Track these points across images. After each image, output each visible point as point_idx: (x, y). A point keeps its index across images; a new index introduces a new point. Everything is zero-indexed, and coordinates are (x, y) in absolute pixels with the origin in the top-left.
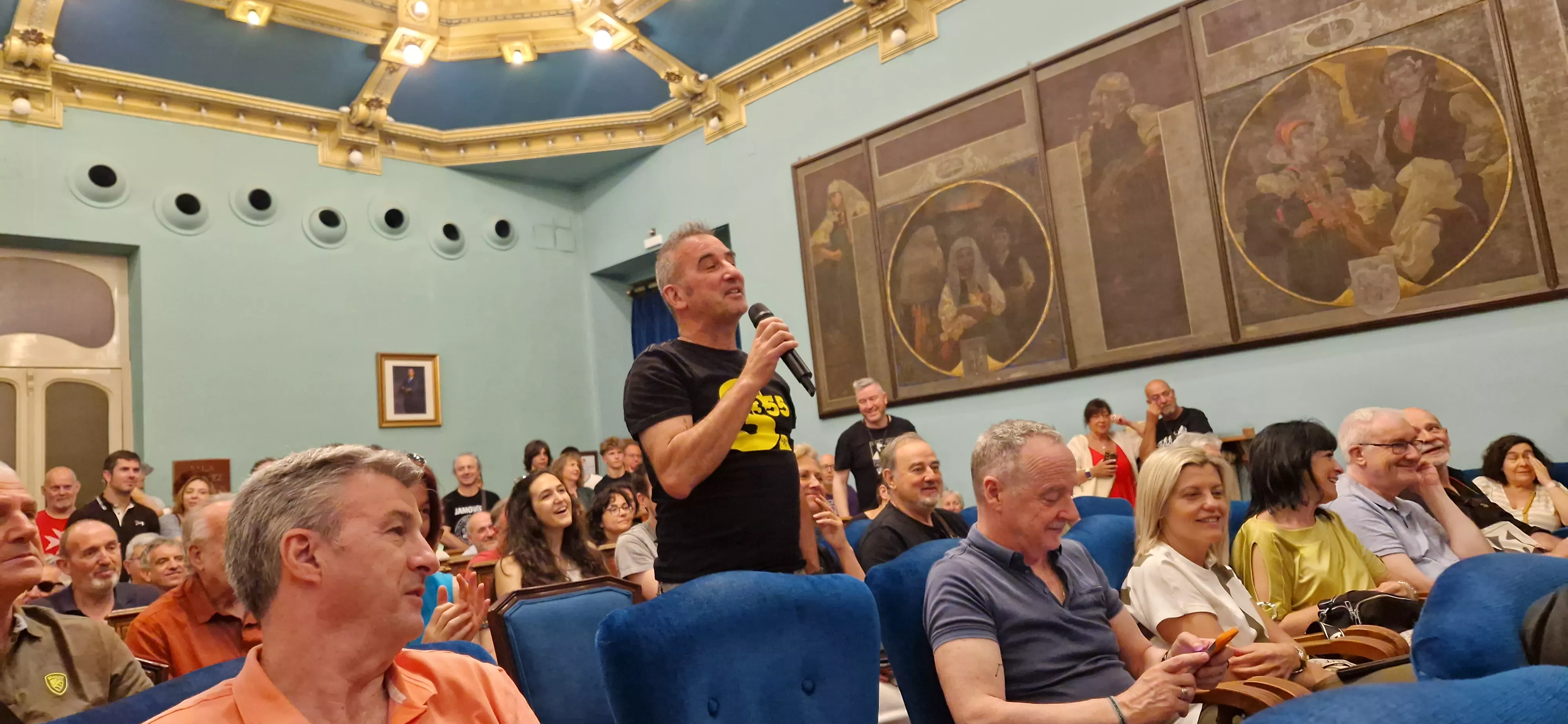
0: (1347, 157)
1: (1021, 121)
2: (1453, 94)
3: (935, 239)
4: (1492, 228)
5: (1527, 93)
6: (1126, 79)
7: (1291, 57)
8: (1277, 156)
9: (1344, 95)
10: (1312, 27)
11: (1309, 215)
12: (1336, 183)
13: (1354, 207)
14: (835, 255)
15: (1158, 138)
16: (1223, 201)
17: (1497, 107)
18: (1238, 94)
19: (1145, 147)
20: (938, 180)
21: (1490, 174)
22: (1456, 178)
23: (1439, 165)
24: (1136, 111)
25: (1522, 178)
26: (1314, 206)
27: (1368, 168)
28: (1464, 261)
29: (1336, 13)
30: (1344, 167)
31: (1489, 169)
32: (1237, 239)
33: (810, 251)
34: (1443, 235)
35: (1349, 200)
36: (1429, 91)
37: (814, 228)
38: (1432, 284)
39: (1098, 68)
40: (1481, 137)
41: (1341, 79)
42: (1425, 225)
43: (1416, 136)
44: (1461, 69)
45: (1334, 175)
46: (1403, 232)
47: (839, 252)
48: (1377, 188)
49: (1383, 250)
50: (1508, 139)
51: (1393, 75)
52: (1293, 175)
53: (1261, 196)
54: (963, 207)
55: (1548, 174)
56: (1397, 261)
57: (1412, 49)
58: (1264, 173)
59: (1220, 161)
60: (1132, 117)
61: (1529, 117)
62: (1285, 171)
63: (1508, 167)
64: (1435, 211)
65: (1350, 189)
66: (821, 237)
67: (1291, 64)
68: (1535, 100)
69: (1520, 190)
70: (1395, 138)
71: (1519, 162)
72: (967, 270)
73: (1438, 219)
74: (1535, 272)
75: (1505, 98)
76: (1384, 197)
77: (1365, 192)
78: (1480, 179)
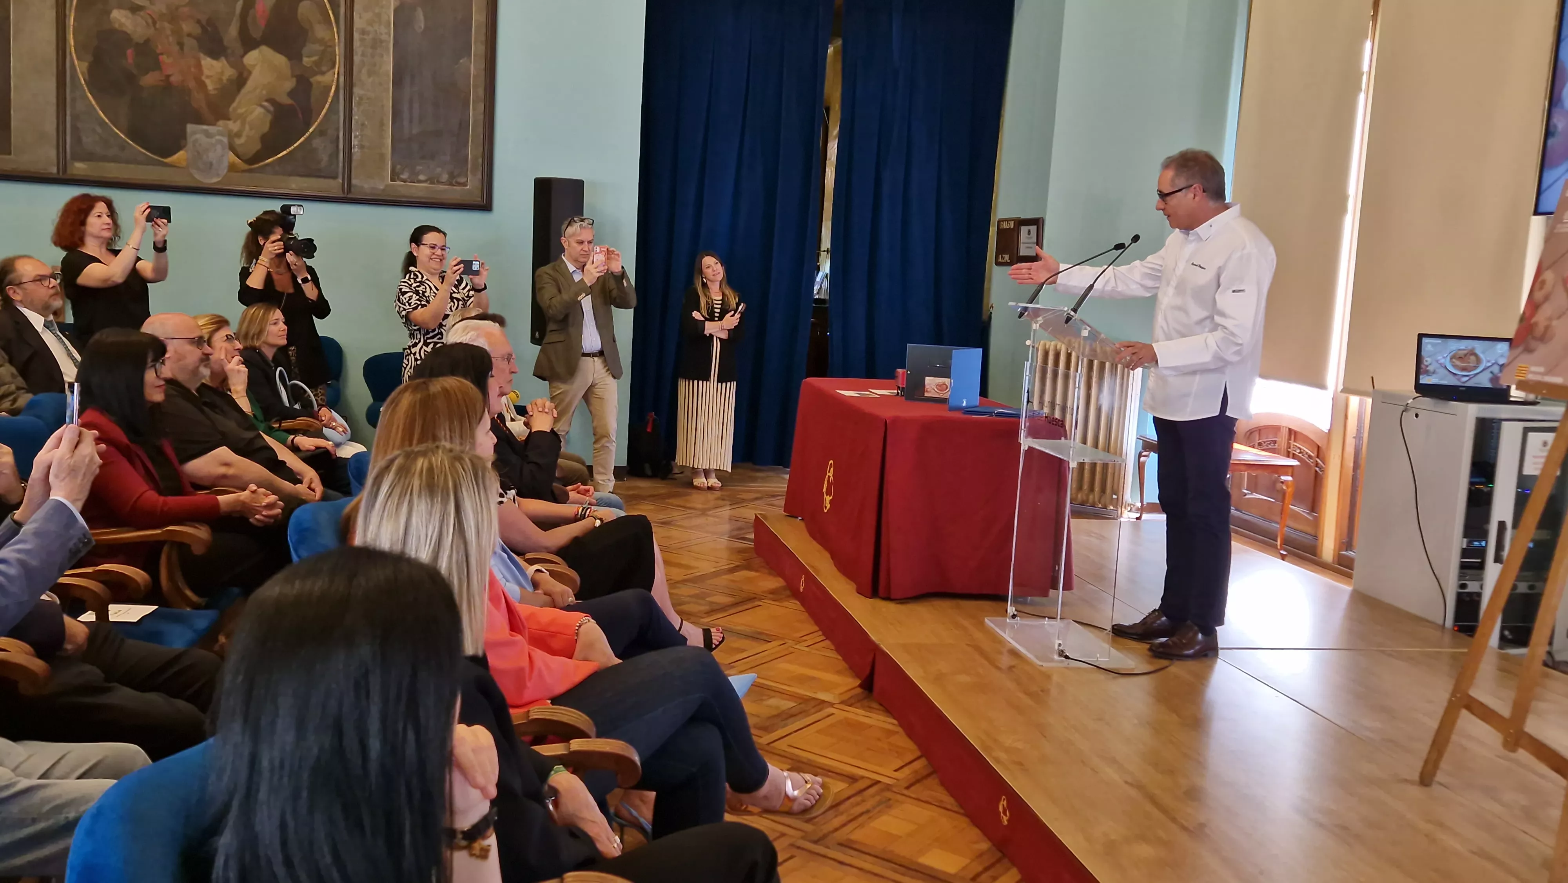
0: (204, 23)
4: (311, 130)
5: (358, 23)
11: (157, 66)
12: (190, 43)
13: (201, 72)
17: (335, 27)
21: (319, 82)
22: (293, 76)
23: (280, 60)
25: (341, 95)
26: (164, 58)
27: (221, 41)
28: (284, 153)
30: (200, 30)
31: (319, 78)
34: (273, 124)
35: (199, 66)
38: (256, 166)
40: (317, 47)
42: (259, 110)
45: (189, 35)
48: (225, 62)
50: (337, 57)
52: (150, 21)
53: (113, 30)
55: (361, 98)
56: (232, 136)
61: (357, 43)
62: (142, 13)
63: (333, 81)
64: (270, 101)
65: (202, 55)
68: (363, 32)
69: (338, 105)
70: (249, 20)
71: (342, 79)
73: (271, 109)
74: (335, 177)
75: (341, 18)
76: (229, 72)
77: (214, 62)
78: (310, 84)
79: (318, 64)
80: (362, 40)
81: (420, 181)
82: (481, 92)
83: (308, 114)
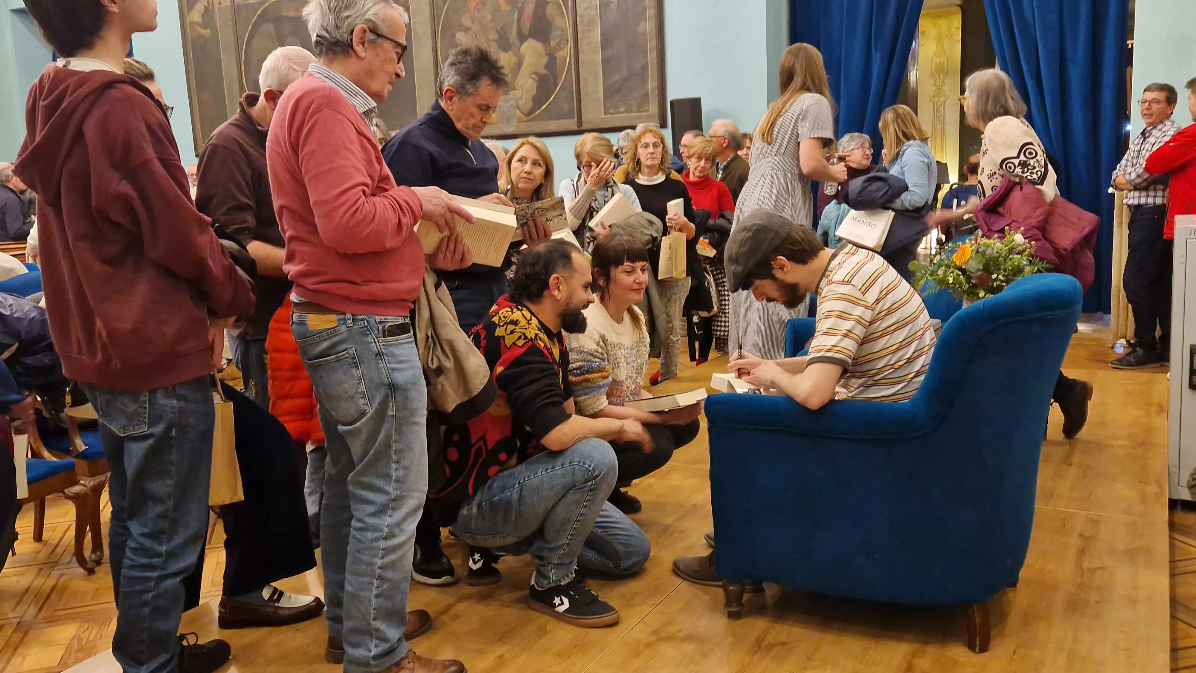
0: (499, 30)
2: (549, 3)
3: (274, 35)
4: (558, 88)
8: (466, 21)
12: (494, 45)
14: (206, 32)
16: (439, 45)
17: (566, 16)
21: (560, 56)
22: (546, 55)
23: (539, 45)
25: (573, 62)
27: (508, 39)
28: (545, 106)
30: (498, 36)
33: (188, 27)
34: (538, 88)
35: (499, 59)
37: (190, 8)
38: (531, 117)
40: (558, 33)
42: (531, 80)
43: (531, 25)
45: (493, 40)
46: (521, 83)
47: (208, 30)
48: (511, 53)
49: (512, 92)
50: (569, 37)
52: (474, 36)
53: (458, 46)
54: (289, 14)
55: (584, 60)
56: (517, 101)
58: (459, 31)
59: (439, 18)
61: (579, 25)
62: (470, 32)
64: (535, 73)
65: (500, 51)
66: (195, 16)
68: (583, 17)
69: (571, 69)
70: (522, 23)
71: (572, 52)
73: (536, 78)
74: (573, 118)
75: (570, 11)
76: (514, 59)
77: (506, 54)
78: (555, 58)
79: (559, 44)
80: (582, 22)
81: (621, 113)
82: (654, 44)
83: (555, 78)
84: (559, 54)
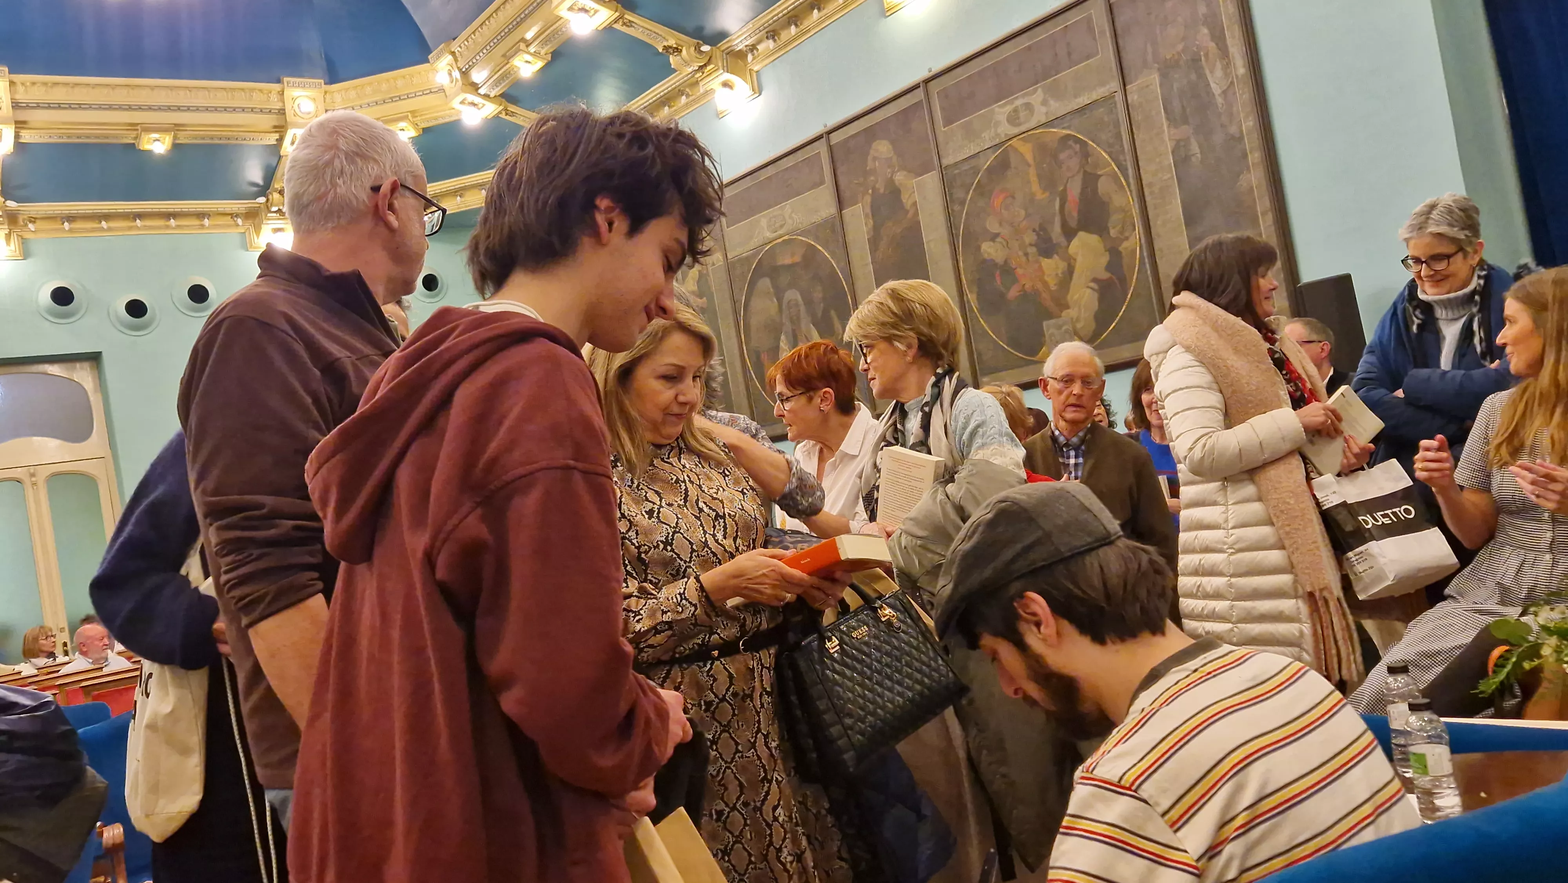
0: (1037, 229)
1: (822, 182)
2: (1100, 176)
3: (771, 291)
6: (890, 147)
7: (998, 135)
8: (993, 226)
9: (1032, 173)
10: (1009, 108)
11: (1015, 280)
12: (1032, 250)
13: (1043, 273)
15: (915, 204)
16: (961, 264)
17: (1127, 189)
18: (966, 167)
19: (907, 212)
20: (769, 235)
21: (1126, 249)
22: (1106, 251)
23: (1094, 240)
24: (900, 177)
25: (1145, 254)
26: (1020, 271)
27: (1050, 239)
28: (1114, 325)
29: (1023, 96)
30: (1035, 238)
31: (1125, 244)
32: (972, 298)
34: (1101, 300)
35: (1040, 268)
36: (1085, 172)
38: (1096, 344)
39: (870, 134)
40: (1119, 216)
41: (1029, 157)
42: (1089, 291)
43: (1079, 212)
44: (1104, 154)
46: (1076, 297)
48: (1057, 258)
49: (1064, 314)
51: (1062, 156)
52: (1005, 243)
53: (984, 261)
54: (788, 261)
56: (1074, 323)
57: (1073, 133)
58: (985, 240)
59: (958, 228)
60: (897, 183)
61: (1148, 199)
64: (1095, 280)
65: (1041, 258)
66: (691, 284)
67: (997, 141)
68: (1150, 185)
69: (1144, 264)
70: (1066, 213)
71: (1142, 239)
72: (795, 321)
73: (1096, 287)
75: (1132, 181)
76: (1063, 265)
77: (1050, 261)
78: (1120, 253)
80: (1151, 193)
83: (1123, 281)
84: (1125, 246)
